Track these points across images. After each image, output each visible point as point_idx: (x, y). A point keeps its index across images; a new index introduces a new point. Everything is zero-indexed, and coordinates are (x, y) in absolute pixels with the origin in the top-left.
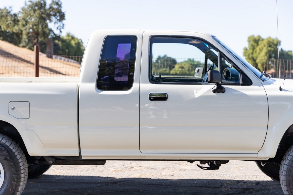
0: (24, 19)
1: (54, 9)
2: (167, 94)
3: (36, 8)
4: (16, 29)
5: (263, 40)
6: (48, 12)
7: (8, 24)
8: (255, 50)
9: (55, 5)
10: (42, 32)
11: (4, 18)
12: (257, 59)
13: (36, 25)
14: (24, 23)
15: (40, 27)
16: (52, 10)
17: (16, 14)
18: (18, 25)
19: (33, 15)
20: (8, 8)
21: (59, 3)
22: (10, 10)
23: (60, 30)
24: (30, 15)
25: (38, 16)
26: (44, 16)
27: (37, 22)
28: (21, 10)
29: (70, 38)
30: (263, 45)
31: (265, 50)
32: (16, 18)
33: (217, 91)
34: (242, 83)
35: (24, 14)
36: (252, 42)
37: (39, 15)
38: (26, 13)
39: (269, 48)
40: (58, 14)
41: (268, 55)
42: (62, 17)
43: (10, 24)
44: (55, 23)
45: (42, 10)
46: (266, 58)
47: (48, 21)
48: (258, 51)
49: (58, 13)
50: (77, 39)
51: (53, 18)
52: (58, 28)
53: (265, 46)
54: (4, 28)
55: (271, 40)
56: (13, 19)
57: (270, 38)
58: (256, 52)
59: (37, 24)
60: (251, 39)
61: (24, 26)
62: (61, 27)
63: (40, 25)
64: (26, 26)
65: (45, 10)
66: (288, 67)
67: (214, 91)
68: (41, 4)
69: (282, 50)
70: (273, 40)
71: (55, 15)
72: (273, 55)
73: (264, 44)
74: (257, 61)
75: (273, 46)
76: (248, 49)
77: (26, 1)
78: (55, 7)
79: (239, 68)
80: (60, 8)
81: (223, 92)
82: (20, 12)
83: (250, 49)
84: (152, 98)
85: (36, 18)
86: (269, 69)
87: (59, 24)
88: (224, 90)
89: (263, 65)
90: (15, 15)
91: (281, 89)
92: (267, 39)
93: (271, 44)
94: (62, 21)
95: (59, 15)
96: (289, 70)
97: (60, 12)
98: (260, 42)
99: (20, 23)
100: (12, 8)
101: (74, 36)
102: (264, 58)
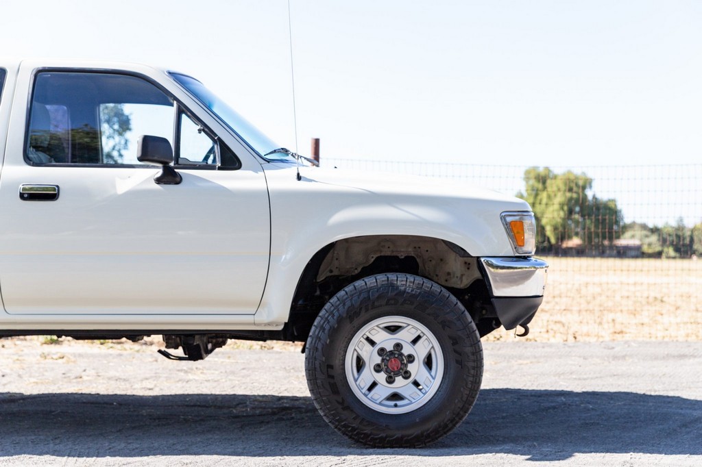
2: (58, 186)
5: (555, 177)
8: (539, 198)
12: (542, 217)
30: (555, 189)
31: (560, 198)
33: (163, 180)
34: (220, 165)
36: (532, 182)
39: (569, 195)
41: (566, 208)
46: (562, 214)
48: (545, 201)
53: (559, 190)
55: (572, 177)
57: (569, 172)
58: (541, 200)
60: (532, 175)
66: (609, 232)
67: (159, 181)
69: (594, 197)
70: (577, 178)
72: (577, 209)
73: (558, 186)
74: (544, 221)
75: (575, 189)
76: (525, 194)
79: (216, 135)
81: (178, 183)
83: (529, 195)
84: (26, 196)
86: (570, 237)
88: (178, 179)
89: (555, 228)
91: (299, 178)
92: (564, 174)
93: (573, 185)
96: (611, 239)
98: (549, 182)
102: (559, 215)
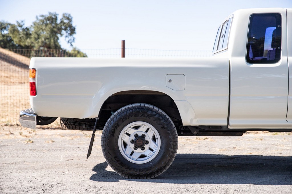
0: (36, 33)
1: (64, 23)
3: (48, 22)
4: (28, 42)
6: (59, 26)
7: (20, 38)
9: (66, 20)
10: (54, 45)
11: (16, 32)
13: (48, 39)
14: (36, 36)
15: (52, 41)
16: (63, 24)
17: (28, 28)
18: (30, 38)
19: (45, 29)
20: (20, 22)
21: (70, 18)
22: (22, 24)
23: (71, 43)
24: (42, 29)
25: (49, 30)
26: (55, 30)
27: (49, 35)
28: (33, 25)
29: (76, 52)
32: (28, 32)
35: (36, 29)
37: (51, 29)
38: (38, 27)
40: (68, 29)
42: (73, 31)
43: (22, 38)
44: (66, 37)
45: (53, 25)
47: (59, 35)
49: (69, 27)
50: (82, 53)
51: (64, 32)
52: (69, 42)
54: (16, 42)
56: (25, 33)
59: (49, 37)
61: (36, 39)
62: (72, 41)
63: (52, 39)
64: (38, 40)
65: (57, 24)
68: (53, 19)
77: (37, 16)
78: (66, 21)
80: (70, 23)
82: (31, 26)
85: (48, 32)
87: (70, 38)
94: (72, 35)
95: (70, 30)
97: (71, 26)
99: (32, 36)
100: (24, 22)
101: (80, 50)
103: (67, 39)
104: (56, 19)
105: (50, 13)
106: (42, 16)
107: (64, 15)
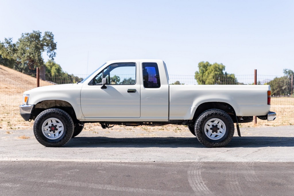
4: (14, 57)
5: (210, 65)
6: (42, 42)
9: (47, 37)
10: (38, 59)
13: (32, 54)
14: (22, 52)
16: (46, 41)
18: (17, 53)
21: (52, 35)
24: (27, 45)
27: (33, 51)
30: (210, 70)
31: (213, 74)
32: (15, 47)
35: (22, 45)
36: (202, 68)
37: (35, 45)
39: (216, 73)
41: (215, 78)
42: (53, 47)
43: (9, 53)
45: (37, 41)
47: (41, 51)
48: (207, 74)
49: (50, 43)
51: (46, 48)
52: (51, 56)
53: (212, 71)
54: (4, 56)
56: (12, 48)
57: (216, 63)
58: (205, 75)
60: (201, 65)
61: (22, 54)
64: (24, 55)
65: (40, 41)
68: (36, 36)
69: (226, 73)
70: (219, 66)
71: (48, 45)
73: (212, 69)
75: (219, 70)
76: (199, 72)
77: (23, 34)
80: (52, 40)
82: (18, 42)
83: (201, 73)
85: (33, 48)
87: (51, 52)
90: (14, 45)
92: (214, 64)
93: (217, 69)
94: (53, 50)
95: (51, 46)
98: (208, 67)
99: (19, 52)
100: (11, 40)
102: (212, 80)
103: (49, 54)
104: (40, 36)
105: (34, 32)
106: (27, 34)
107: (46, 33)
